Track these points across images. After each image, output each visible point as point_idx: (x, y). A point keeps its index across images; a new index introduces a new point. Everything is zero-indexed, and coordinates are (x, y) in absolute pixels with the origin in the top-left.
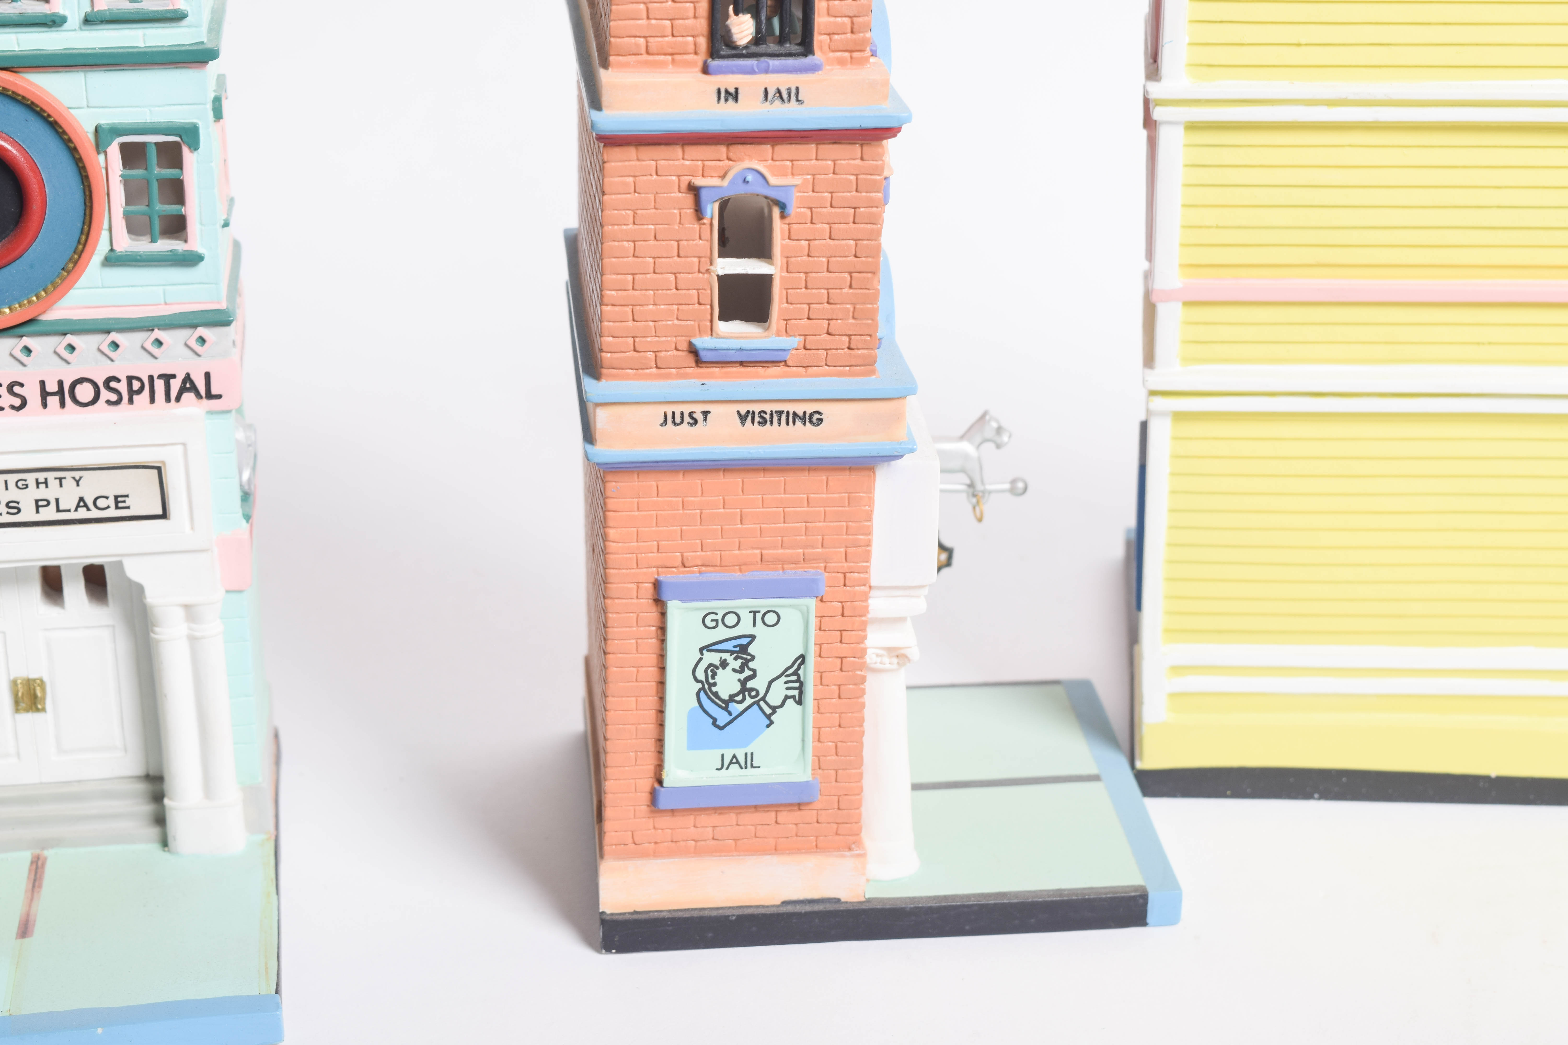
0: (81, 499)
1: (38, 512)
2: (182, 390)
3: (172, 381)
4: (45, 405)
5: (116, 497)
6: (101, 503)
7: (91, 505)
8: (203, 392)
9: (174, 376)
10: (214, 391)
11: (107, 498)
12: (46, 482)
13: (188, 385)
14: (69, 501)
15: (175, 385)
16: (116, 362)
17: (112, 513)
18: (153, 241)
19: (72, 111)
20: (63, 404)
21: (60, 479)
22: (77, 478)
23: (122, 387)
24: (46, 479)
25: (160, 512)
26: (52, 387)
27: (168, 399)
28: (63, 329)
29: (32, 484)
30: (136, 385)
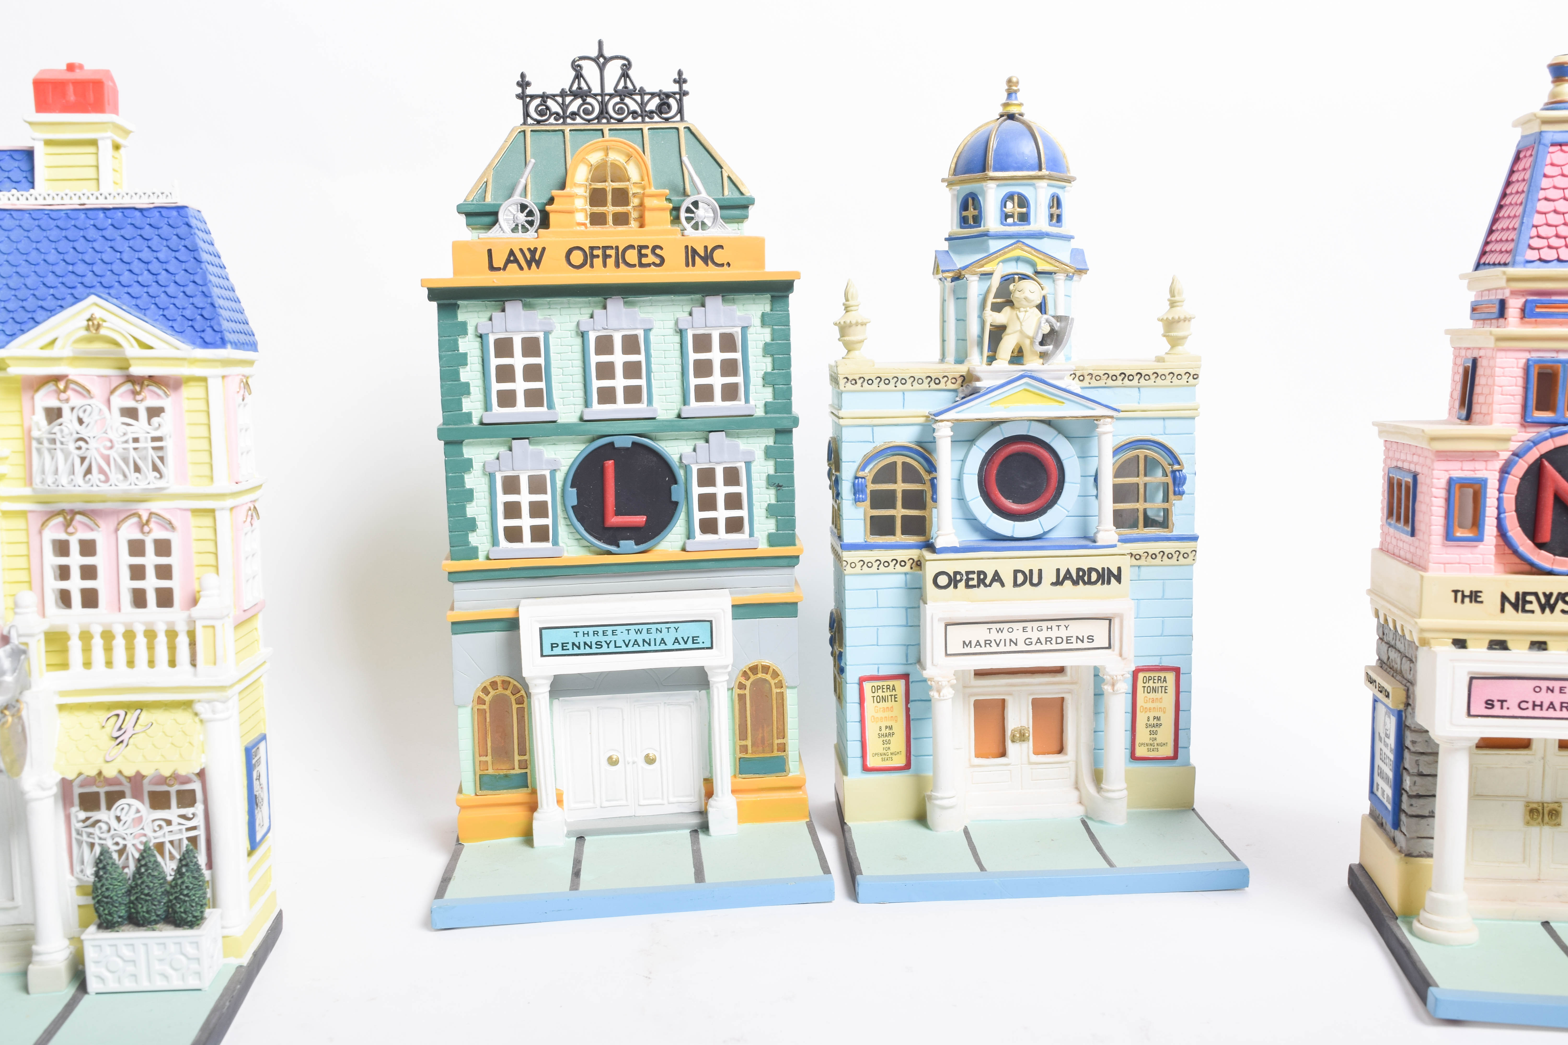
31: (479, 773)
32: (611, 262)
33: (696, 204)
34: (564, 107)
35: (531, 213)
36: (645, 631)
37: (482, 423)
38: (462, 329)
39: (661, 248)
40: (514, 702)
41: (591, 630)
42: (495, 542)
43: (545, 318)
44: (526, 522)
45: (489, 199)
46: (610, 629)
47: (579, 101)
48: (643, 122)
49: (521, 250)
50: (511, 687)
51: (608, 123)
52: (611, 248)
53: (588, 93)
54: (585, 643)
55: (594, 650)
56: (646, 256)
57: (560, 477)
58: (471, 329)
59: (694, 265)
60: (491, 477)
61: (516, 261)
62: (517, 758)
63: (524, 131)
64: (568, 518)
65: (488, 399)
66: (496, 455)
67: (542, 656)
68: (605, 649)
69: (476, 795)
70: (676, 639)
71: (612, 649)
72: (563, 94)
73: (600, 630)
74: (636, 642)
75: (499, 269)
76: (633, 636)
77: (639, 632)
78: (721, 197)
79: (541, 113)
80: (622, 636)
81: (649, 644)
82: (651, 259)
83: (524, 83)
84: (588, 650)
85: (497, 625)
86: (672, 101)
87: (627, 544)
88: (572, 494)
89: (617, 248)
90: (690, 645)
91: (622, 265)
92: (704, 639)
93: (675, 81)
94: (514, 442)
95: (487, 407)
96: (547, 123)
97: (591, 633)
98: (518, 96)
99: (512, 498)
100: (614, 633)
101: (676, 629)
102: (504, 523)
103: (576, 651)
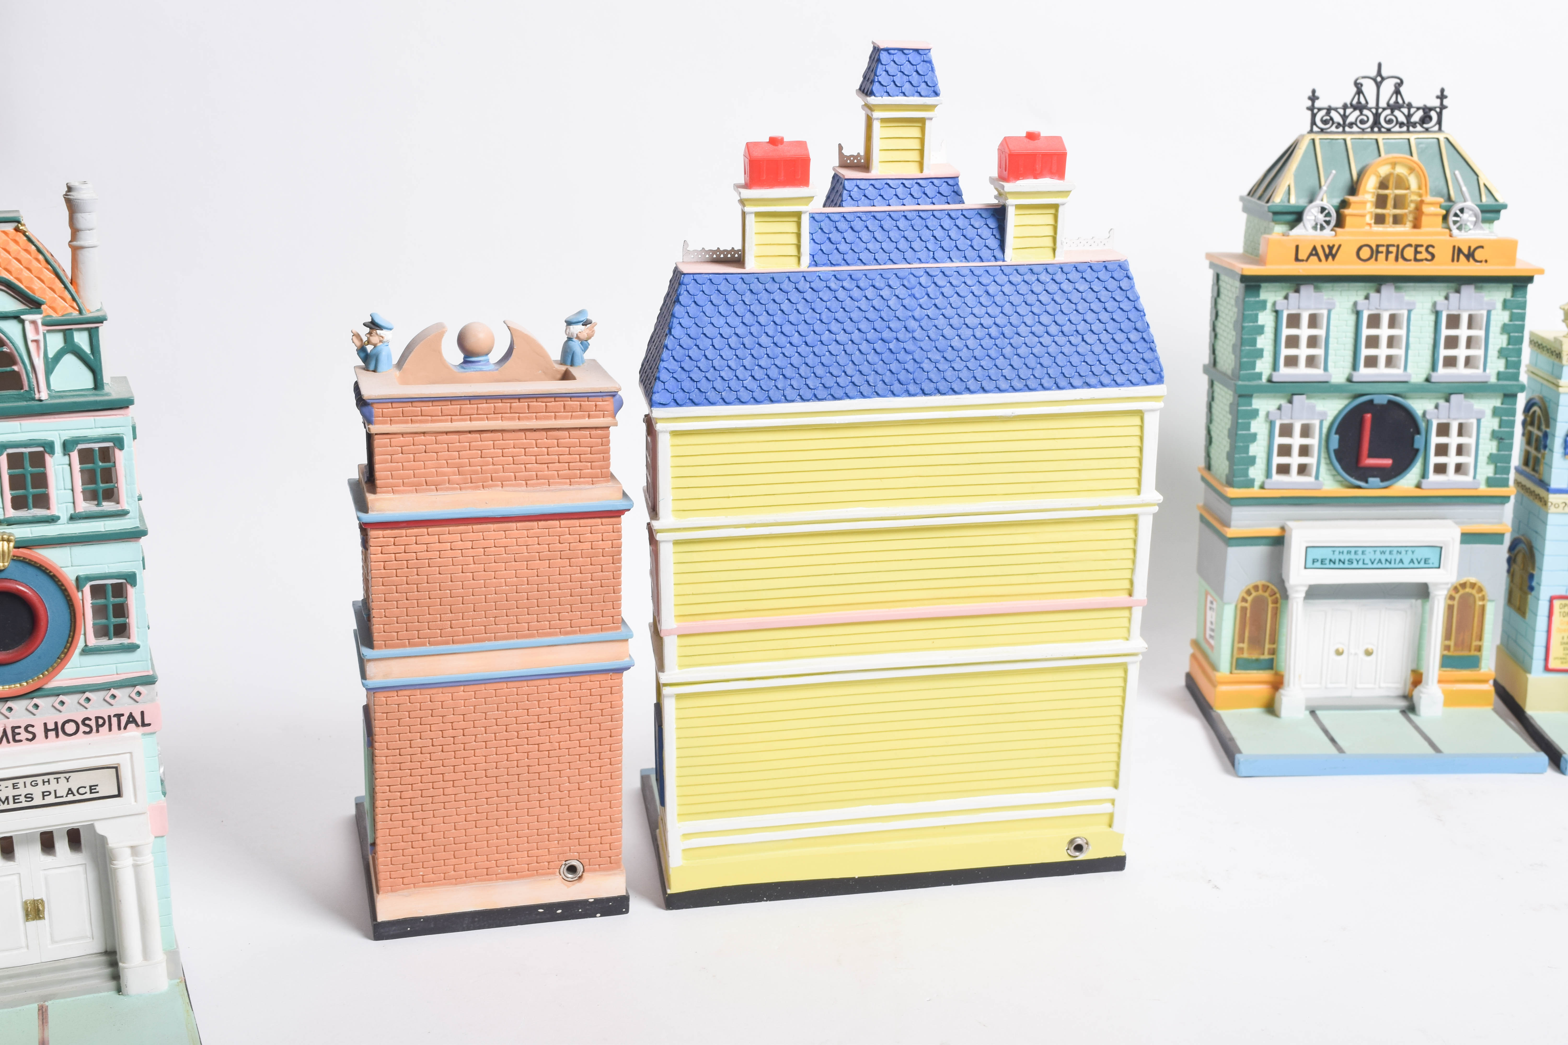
27: (119, 728)
31: (1236, 656)
32: (1392, 257)
33: (1462, 210)
34: (1344, 117)
35: (1329, 215)
36: (1388, 553)
37: (1270, 380)
38: (1263, 305)
39: (1433, 247)
40: (1270, 602)
41: (1345, 550)
42: (1268, 475)
43: (1329, 299)
44: (1295, 460)
45: (1293, 201)
46: (1360, 550)
47: (1357, 113)
48: (1408, 131)
49: (1322, 247)
50: (1269, 591)
51: (1380, 131)
52: (1393, 246)
53: (1365, 107)
54: (1340, 560)
55: (1346, 566)
56: (1421, 253)
57: (1326, 425)
58: (1269, 305)
59: (1458, 260)
60: (1272, 424)
61: (1317, 254)
62: (1267, 646)
63: (1313, 140)
64: (1329, 457)
65: (1277, 362)
66: (1277, 406)
67: (1305, 568)
68: (1355, 565)
69: (1231, 673)
70: (1412, 560)
71: (1360, 565)
72: (1345, 107)
73: (1353, 550)
74: (1380, 561)
75: (1302, 261)
76: (1378, 556)
77: (1383, 553)
78: (1479, 203)
79: (1325, 122)
80: (1369, 555)
81: (1390, 563)
82: (1425, 255)
83: (1313, 98)
85: (1264, 541)
86: (1433, 114)
87: (1374, 481)
88: (1335, 440)
89: (1398, 246)
90: (1422, 564)
91: (1400, 260)
92: (1434, 560)
93: (1438, 97)
94: (1296, 398)
95: (1275, 367)
96: (1329, 130)
97: (1345, 552)
98: (1308, 109)
99: (1285, 441)
100: (1363, 553)
101: (1413, 552)
102: (1277, 460)
103: (1332, 565)
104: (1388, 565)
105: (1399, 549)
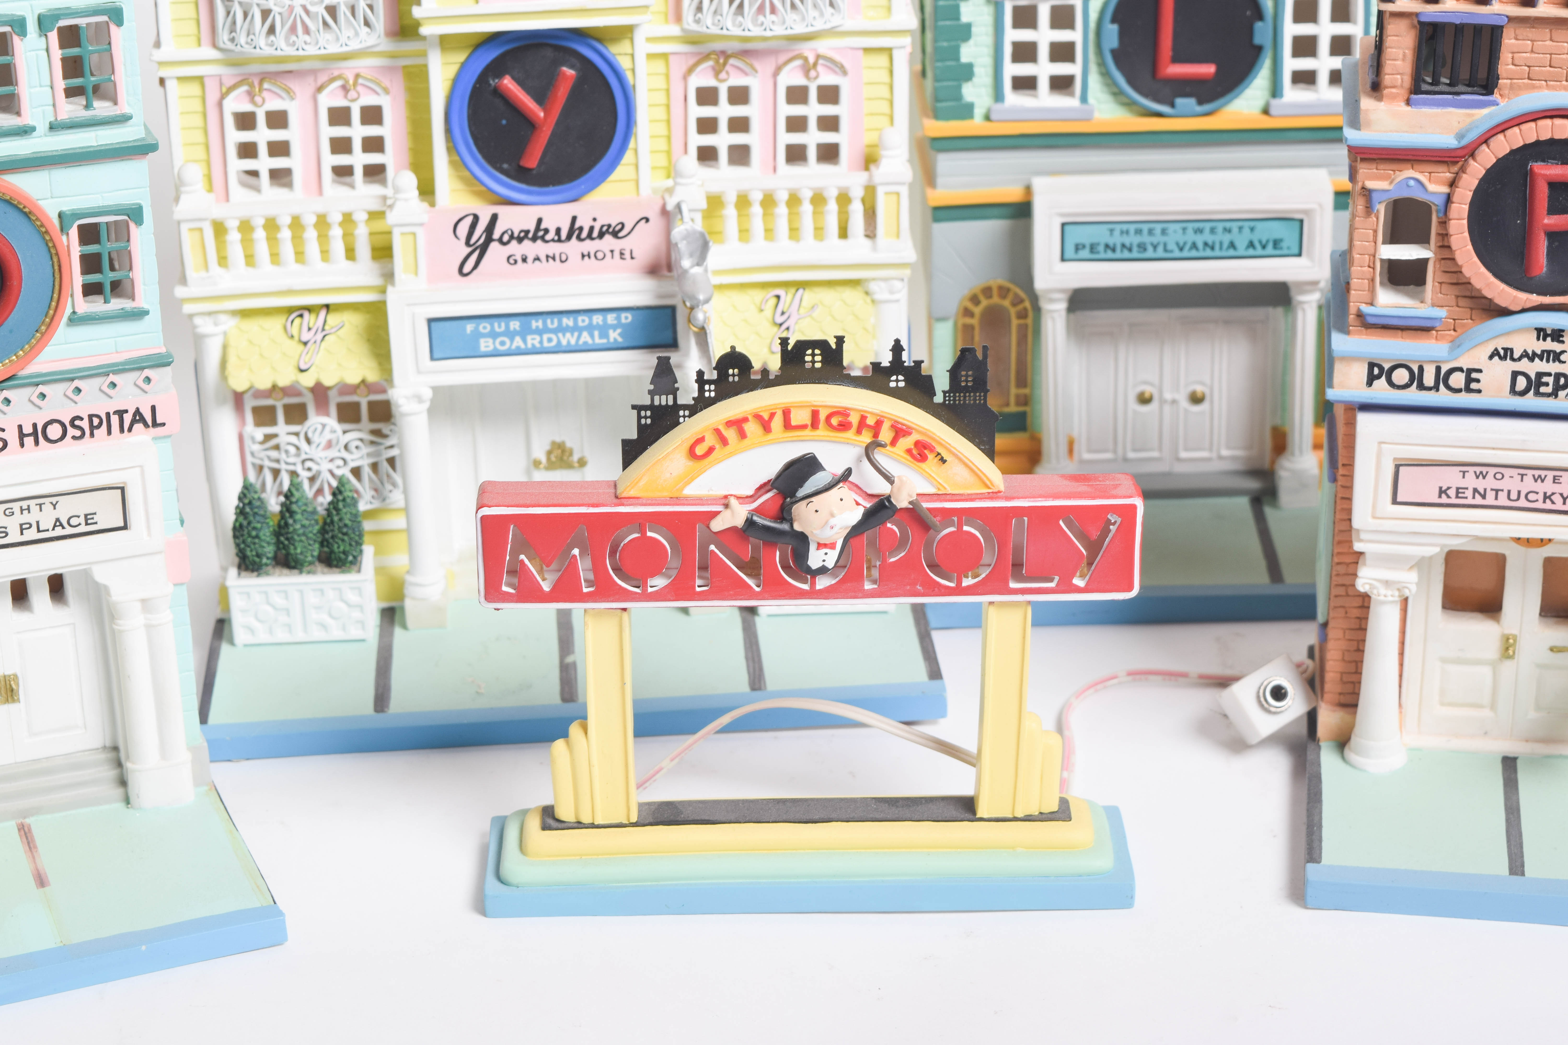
0: (58, 520)
1: (22, 534)
2: (133, 422)
3: (125, 415)
4: (22, 445)
5: (86, 516)
6: (74, 522)
7: (65, 524)
8: (150, 422)
9: (126, 411)
10: (159, 421)
11: (79, 517)
12: (28, 509)
13: (138, 417)
14: (47, 523)
15: (128, 418)
16: (79, 404)
17: (83, 529)
18: (106, 301)
19: (39, 202)
20: (37, 443)
21: (40, 505)
22: (54, 503)
23: (85, 424)
24: (29, 506)
25: (122, 524)
26: (28, 429)
27: (122, 430)
28: (36, 381)
29: (17, 511)
30: (96, 421)
36: (1207, 231)
40: (1014, 315)
41: (1132, 228)
42: (998, 96)
44: (1044, 69)
46: (1158, 227)
50: (1011, 296)
54: (1123, 246)
55: (1135, 254)
57: (1095, 7)
60: (998, 5)
62: (1014, 391)
67: (1063, 259)
68: (1150, 253)
70: (1251, 241)
71: (1160, 253)
73: (1145, 228)
74: (1194, 246)
76: (1190, 237)
77: (1199, 231)
80: (1175, 236)
81: (1213, 248)
84: (1126, 254)
85: (995, 211)
87: (1185, 103)
88: (1112, 30)
90: (1270, 250)
92: (1290, 242)
97: (1132, 232)
99: (1025, 35)
100: (1164, 232)
101: (1252, 229)
102: (1012, 69)
103: (1110, 254)
104: (1208, 253)
105: (1228, 225)
